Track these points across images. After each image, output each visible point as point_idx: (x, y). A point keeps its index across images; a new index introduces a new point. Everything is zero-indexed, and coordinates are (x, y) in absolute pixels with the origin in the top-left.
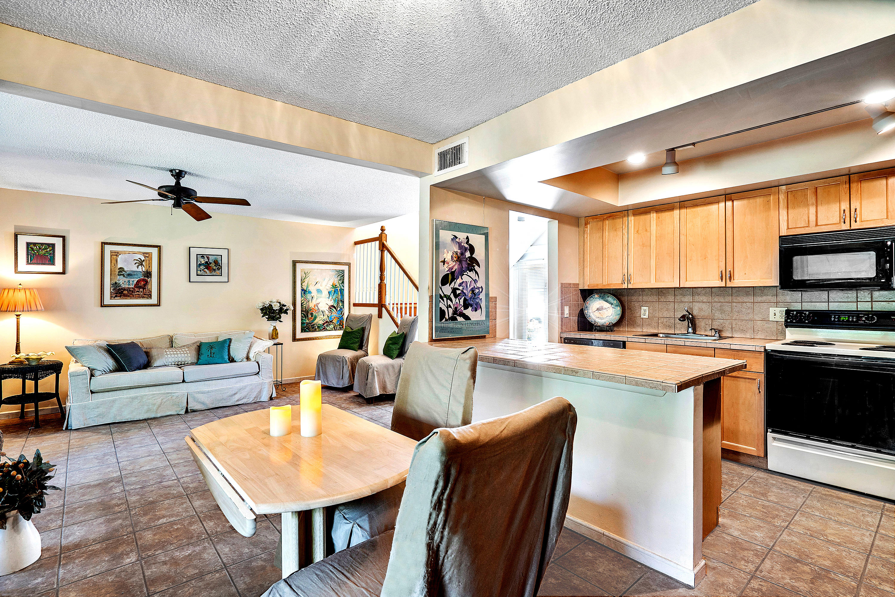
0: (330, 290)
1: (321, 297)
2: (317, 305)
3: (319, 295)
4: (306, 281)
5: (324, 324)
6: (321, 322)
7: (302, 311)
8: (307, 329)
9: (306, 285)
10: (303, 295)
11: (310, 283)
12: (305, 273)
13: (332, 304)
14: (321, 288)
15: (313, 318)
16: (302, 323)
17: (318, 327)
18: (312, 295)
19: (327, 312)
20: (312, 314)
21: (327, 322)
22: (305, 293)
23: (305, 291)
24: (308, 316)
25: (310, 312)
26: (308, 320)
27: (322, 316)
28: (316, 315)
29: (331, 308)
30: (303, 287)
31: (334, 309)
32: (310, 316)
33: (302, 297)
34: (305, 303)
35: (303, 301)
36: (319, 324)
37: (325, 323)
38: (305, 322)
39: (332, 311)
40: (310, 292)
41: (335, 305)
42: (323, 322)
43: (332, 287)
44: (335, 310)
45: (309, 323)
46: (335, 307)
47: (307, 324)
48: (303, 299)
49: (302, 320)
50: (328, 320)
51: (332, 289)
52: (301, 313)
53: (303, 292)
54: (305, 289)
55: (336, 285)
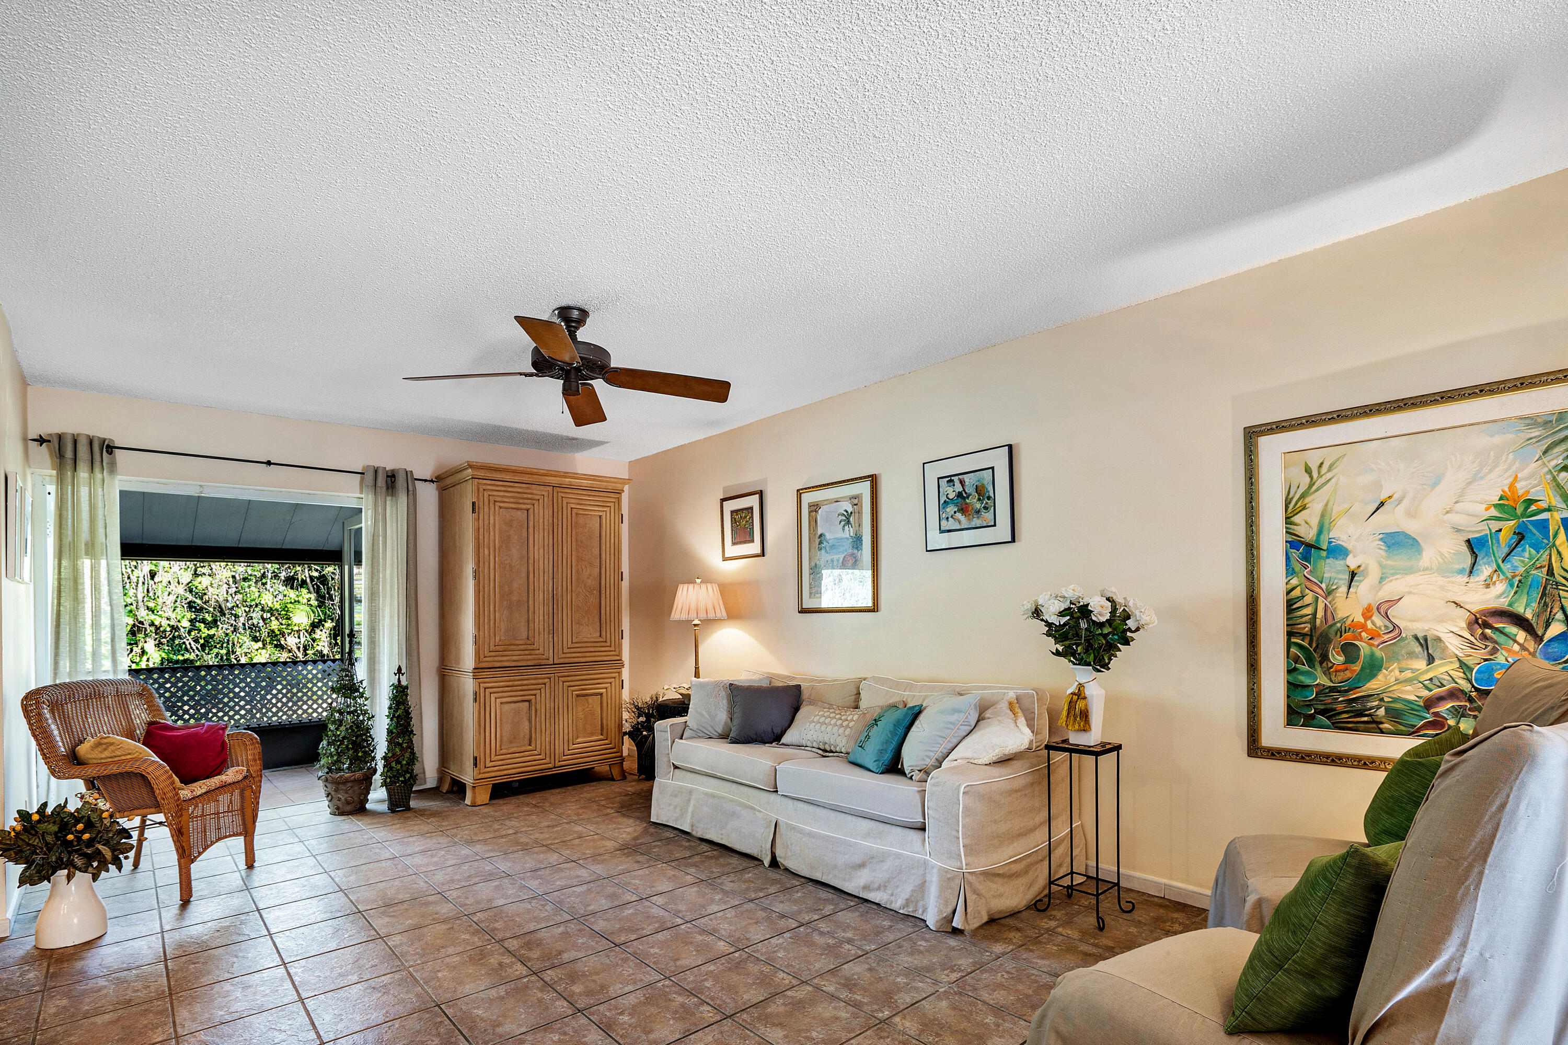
0: (1479, 530)
1: (1410, 571)
2: (1384, 609)
3: (1399, 560)
4: (1315, 505)
5: (1429, 704)
6: (1412, 693)
7: (1290, 634)
8: (1323, 712)
9: (1315, 522)
10: (1297, 567)
11: (1336, 509)
12: (1308, 471)
13: (1503, 603)
14: (1411, 527)
15: (1357, 667)
16: (1293, 687)
17: (1394, 714)
18: (1352, 562)
19: (1454, 645)
20: (1350, 651)
21: (1453, 694)
22: (1306, 557)
23: (1309, 546)
24: (1325, 658)
25: (1338, 641)
26: (1327, 672)
27: (1421, 664)
28: (1379, 653)
29: (1486, 625)
30: (1301, 531)
31: (1512, 629)
32: (1337, 658)
33: (1290, 571)
34: (1309, 599)
35: (1296, 593)
36: (1395, 700)
37: (1440, 699)
38: (1307, 680)
39: (1501, 639)
40: (1338, 551)
41: (1519, 609)
42: (1426, 693)
43: (1494, 512)
44: (1521, 636)
45: (1332, 689)
46: (1520, 621)
47: (1322, 691)
48: (1294, 582)
49: (1290, 671)
50: (1465, 686)
51: (1495, 526)
52: (1289, 645)
53: (1295, 554)
54: (1309, 534)
55: (1530, 502)
